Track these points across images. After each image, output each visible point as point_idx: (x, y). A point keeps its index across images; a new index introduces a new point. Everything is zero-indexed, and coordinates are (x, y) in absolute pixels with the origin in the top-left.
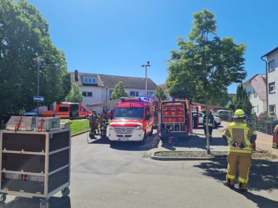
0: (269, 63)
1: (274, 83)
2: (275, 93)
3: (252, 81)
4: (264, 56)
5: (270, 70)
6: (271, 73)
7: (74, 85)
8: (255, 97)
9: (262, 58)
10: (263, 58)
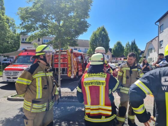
0: (160, 27)
1: (162, 41)
2: (163, 48)
3: (153, 41)
4: (157, 22)
5: (161, 32)
6: (161, 34)
7: (35, 44)
8: (154, 52)
9: (155, 23)
10: (157, 23)
